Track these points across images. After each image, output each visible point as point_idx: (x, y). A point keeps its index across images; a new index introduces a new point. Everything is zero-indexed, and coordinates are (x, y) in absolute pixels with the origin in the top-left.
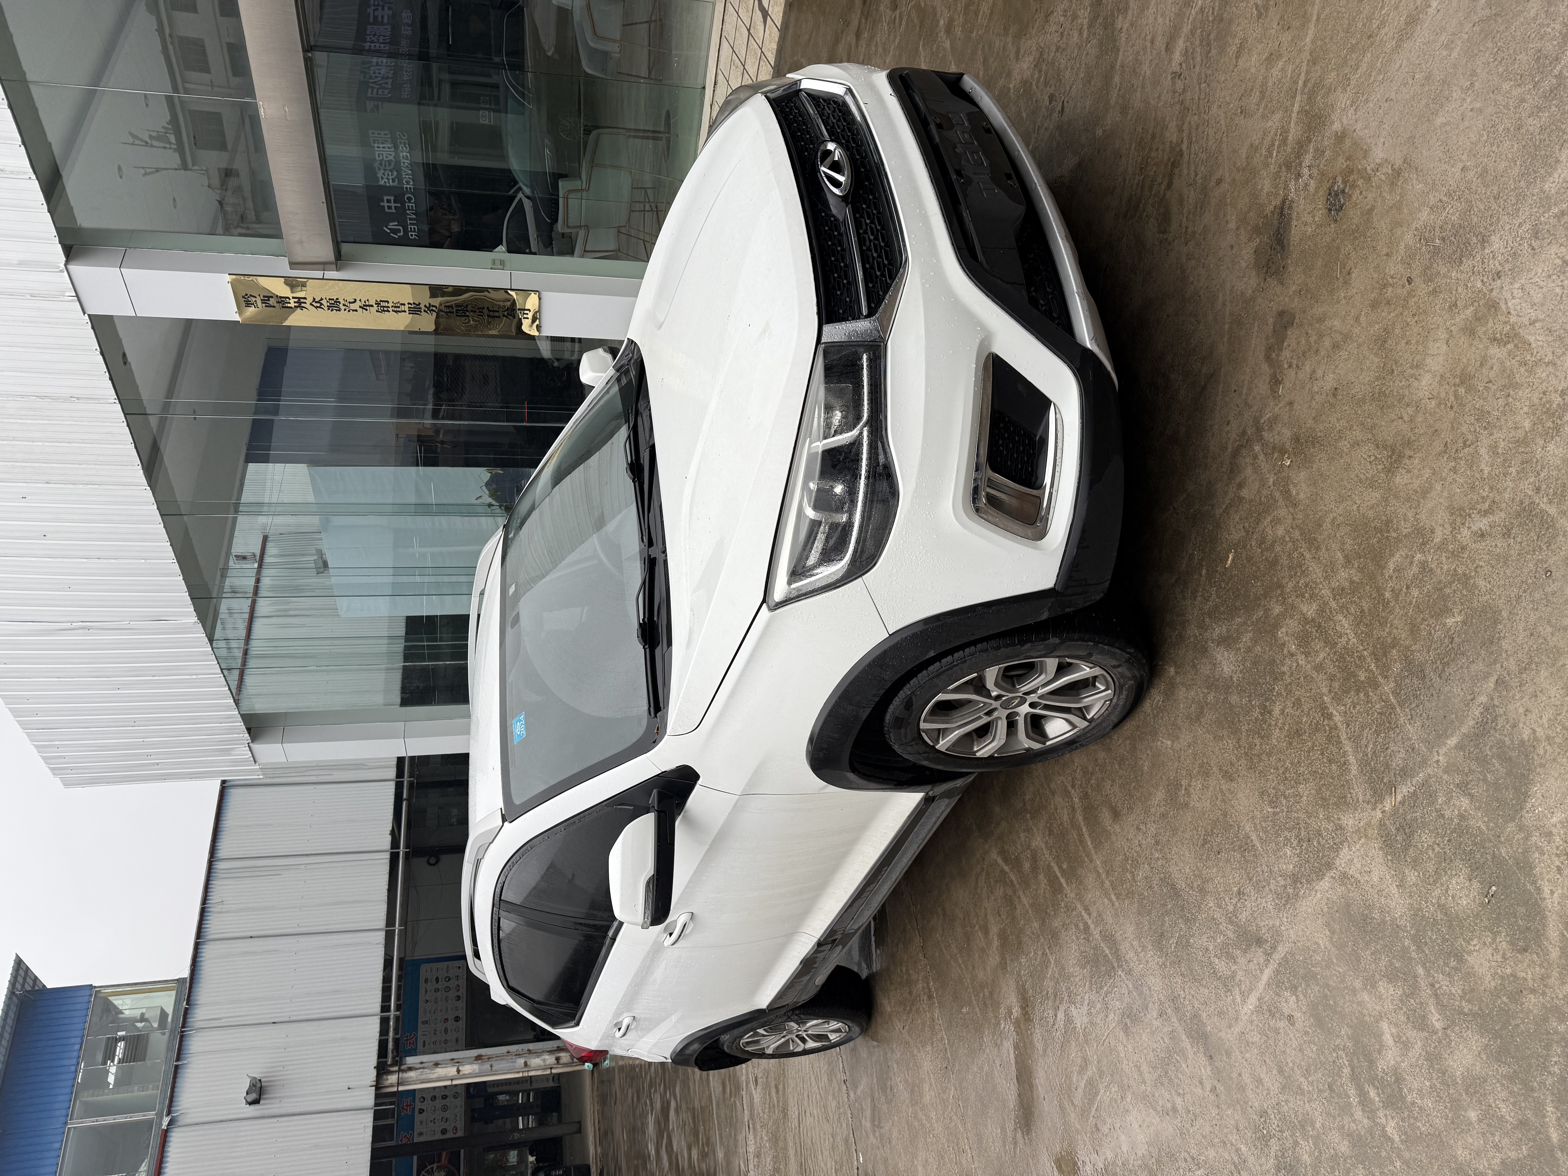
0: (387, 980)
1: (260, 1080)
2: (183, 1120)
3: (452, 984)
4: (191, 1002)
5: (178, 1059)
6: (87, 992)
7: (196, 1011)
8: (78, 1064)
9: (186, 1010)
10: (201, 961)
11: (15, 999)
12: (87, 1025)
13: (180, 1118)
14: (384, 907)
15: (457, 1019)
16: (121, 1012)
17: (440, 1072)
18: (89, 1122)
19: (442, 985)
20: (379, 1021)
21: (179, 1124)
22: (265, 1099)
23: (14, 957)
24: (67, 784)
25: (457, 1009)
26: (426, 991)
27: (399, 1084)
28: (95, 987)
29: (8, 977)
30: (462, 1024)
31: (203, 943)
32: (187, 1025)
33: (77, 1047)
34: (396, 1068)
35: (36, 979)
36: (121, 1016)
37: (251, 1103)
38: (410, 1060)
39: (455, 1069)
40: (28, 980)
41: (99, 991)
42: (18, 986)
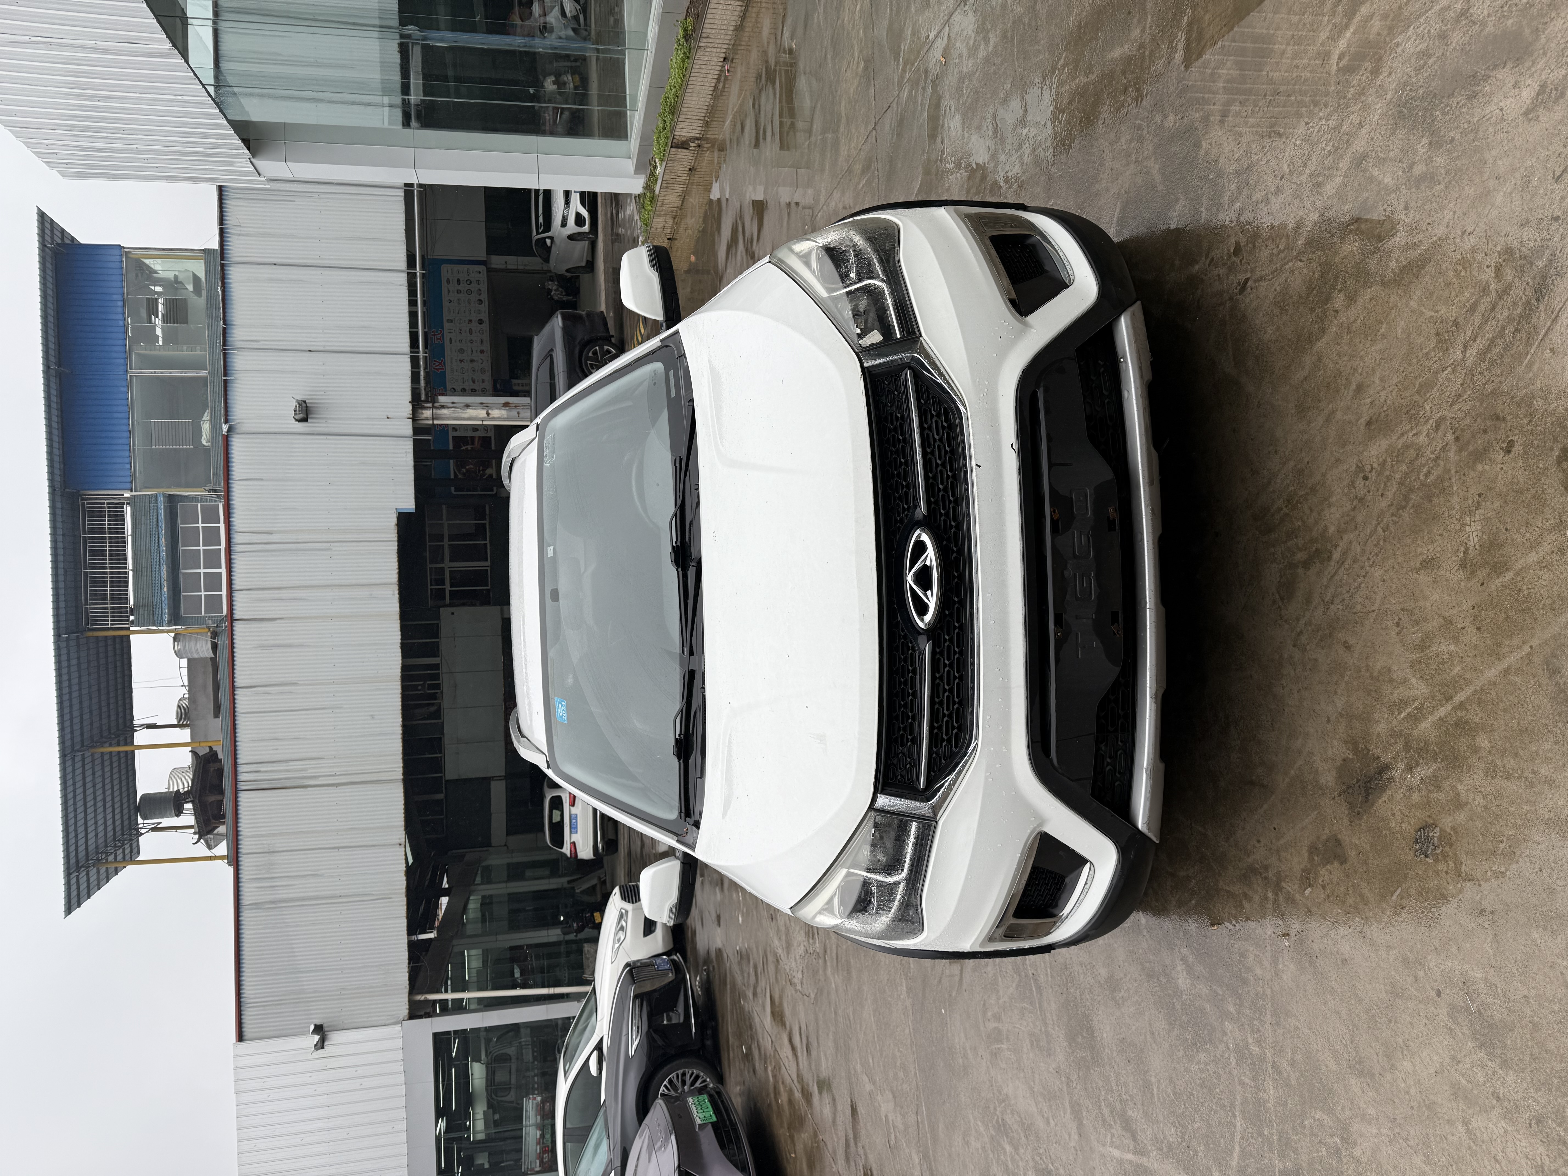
0: (413, 315)
1: (305, 402)
2: (241, 428)
3: (474, 287)
4: (228, 322)
5: (225, 374)
6: (117, 252)
7: (234, 331)
8: (125, 319)
9: (224, 330)
10: (230, 283)
11: (47, 250)
12: (125, 284)
13: (238, 426)
14: (404, 248)
15: (481, 322)
16: (156, 272)
17: (471, 412)
18: (148, 373)
19: (463, 287)
20: (409, 360)
21: (238, 431)
22: (312, 418)
23: (36, 210)
24: (64, 175)
25: (479, 312)
26: (449, 291)
27: (433, 419)
28: (124, 248)
29: (36, 230)
30: (486, 326)
31: (228, 265)
32: (228, 343)
33: (120, 304)
34: (430, 405)
35: (63, 231)
36: (155, 275)
37: (299, 421)
38: (442, 399)
39: (484, 412)
40: (56, 232)
41: (129, 252)
42: (48, 239)
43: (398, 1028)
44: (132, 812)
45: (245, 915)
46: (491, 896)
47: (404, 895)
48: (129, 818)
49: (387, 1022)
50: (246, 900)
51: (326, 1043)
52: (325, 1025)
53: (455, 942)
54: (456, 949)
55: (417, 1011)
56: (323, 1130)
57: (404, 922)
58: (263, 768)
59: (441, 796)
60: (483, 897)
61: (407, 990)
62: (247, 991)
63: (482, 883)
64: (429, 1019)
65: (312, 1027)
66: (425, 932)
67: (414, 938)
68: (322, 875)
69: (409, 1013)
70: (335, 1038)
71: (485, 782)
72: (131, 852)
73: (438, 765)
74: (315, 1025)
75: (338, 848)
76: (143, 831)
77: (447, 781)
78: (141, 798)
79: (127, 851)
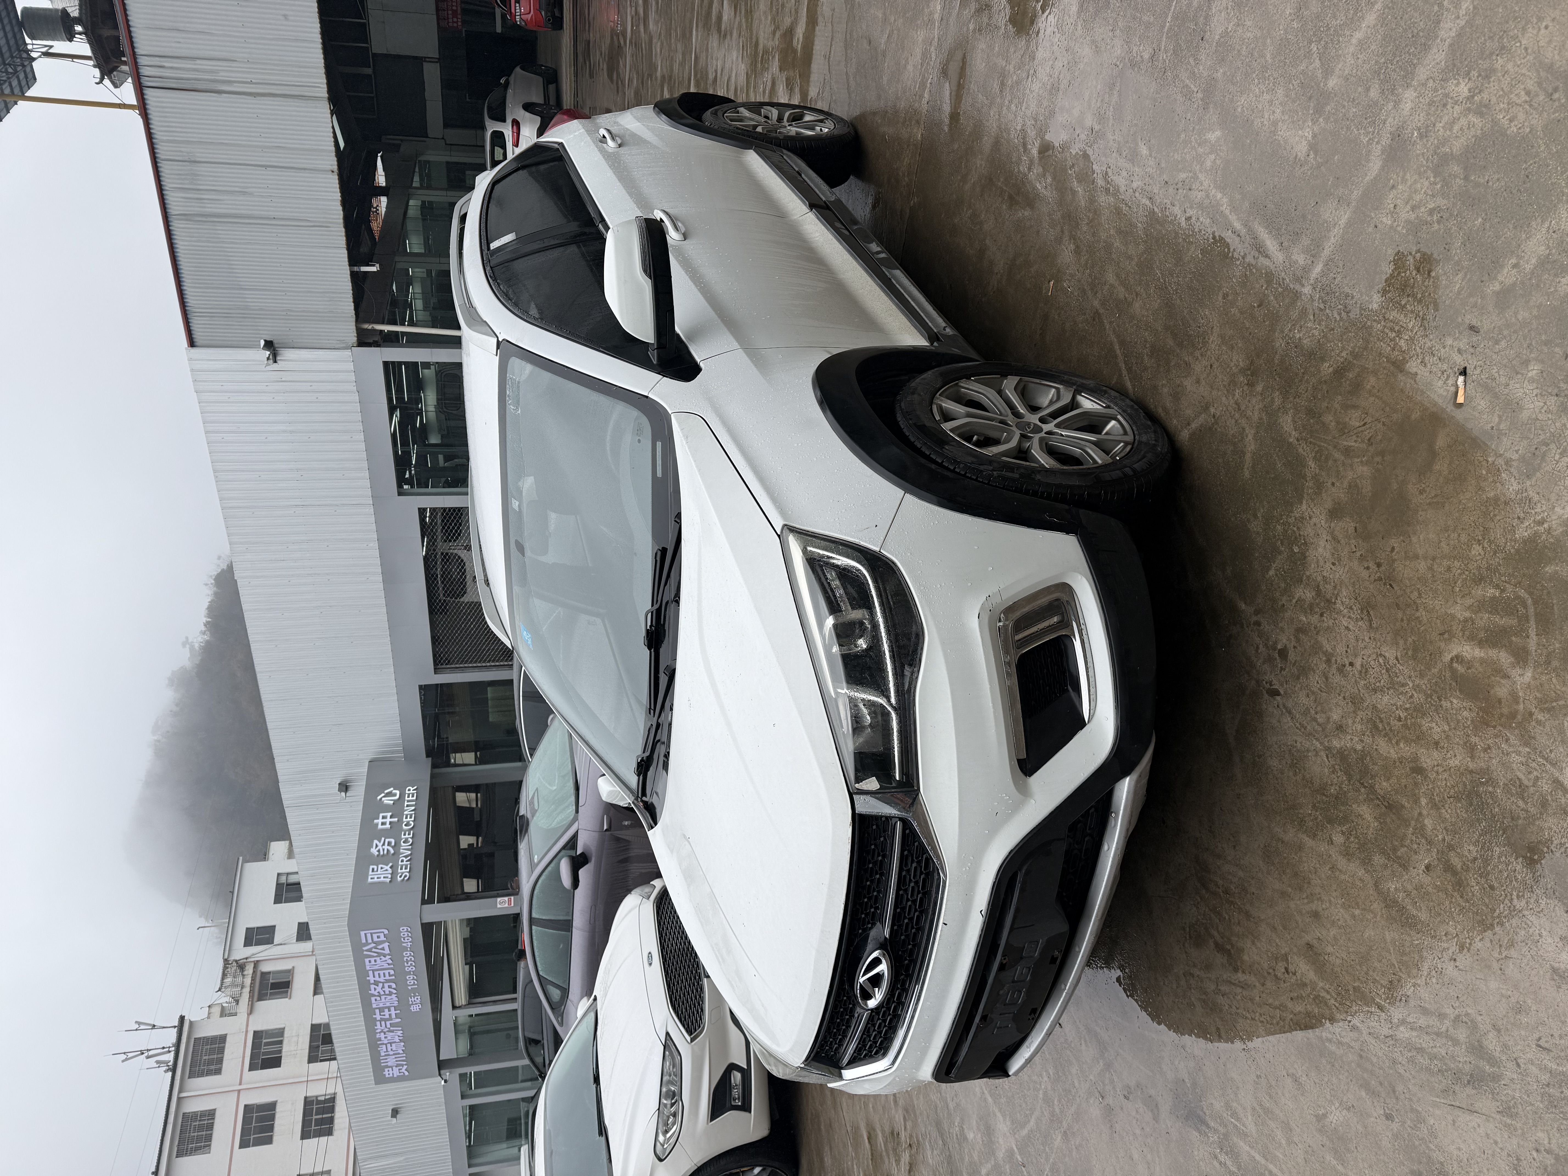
43: (348, 353)
44: (16, 29)
45: (175, 225)
46: (430, 203)
47: (342, 225)
48: (15, 36)
49: (337, 346)
50: (173, 210)
51: (278, 358)
52: (275, 342)
53: (397, 259)
54: (399, 266)
55: (365, 340)
56: (284, 431)
57: (344, 253)
58: (167, 63)
59: (369, 71)
60: (423, 202)
61: (354, 319)
62: (191, 300)
63: (422, 187)
64: (378, 349)
65: (262, 343)
66: (368, 265)
67: (356, 269)
68: (251, 194)
69: (358, 340)
70: (287, 355)
71: (419, 61)
72: (26, 77)
73: (362, 32)
74: (265, 341)
75: (266, 167)
76: (34, 55)
77: (374, 55)
78: (22, 12)
79: (22, 76)
